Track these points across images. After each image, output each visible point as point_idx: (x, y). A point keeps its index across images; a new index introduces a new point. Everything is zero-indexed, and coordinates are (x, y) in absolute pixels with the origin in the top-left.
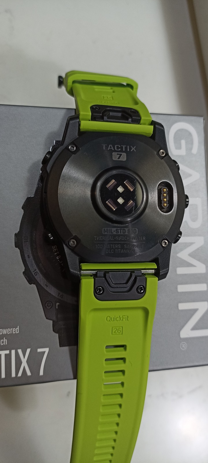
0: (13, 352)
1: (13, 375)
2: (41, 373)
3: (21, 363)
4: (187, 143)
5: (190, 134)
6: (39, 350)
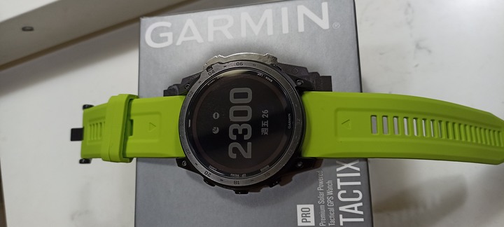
0: (338, 175)
1: (358, 174)
3: (348, 169)
4: (162, 32)
5: (155, 29)
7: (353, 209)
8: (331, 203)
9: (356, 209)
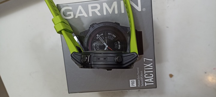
0: (145, 69)
1: (152, 68)
2: (152, 60)
3: (148, 66)
6: (144, 61)
7: (150, 80)
8: (142, 78)
9: (151, 80)
